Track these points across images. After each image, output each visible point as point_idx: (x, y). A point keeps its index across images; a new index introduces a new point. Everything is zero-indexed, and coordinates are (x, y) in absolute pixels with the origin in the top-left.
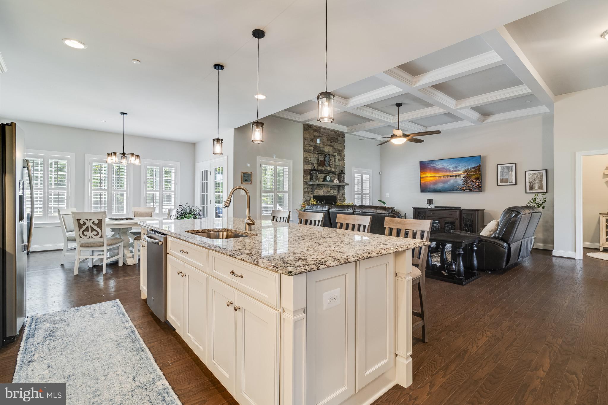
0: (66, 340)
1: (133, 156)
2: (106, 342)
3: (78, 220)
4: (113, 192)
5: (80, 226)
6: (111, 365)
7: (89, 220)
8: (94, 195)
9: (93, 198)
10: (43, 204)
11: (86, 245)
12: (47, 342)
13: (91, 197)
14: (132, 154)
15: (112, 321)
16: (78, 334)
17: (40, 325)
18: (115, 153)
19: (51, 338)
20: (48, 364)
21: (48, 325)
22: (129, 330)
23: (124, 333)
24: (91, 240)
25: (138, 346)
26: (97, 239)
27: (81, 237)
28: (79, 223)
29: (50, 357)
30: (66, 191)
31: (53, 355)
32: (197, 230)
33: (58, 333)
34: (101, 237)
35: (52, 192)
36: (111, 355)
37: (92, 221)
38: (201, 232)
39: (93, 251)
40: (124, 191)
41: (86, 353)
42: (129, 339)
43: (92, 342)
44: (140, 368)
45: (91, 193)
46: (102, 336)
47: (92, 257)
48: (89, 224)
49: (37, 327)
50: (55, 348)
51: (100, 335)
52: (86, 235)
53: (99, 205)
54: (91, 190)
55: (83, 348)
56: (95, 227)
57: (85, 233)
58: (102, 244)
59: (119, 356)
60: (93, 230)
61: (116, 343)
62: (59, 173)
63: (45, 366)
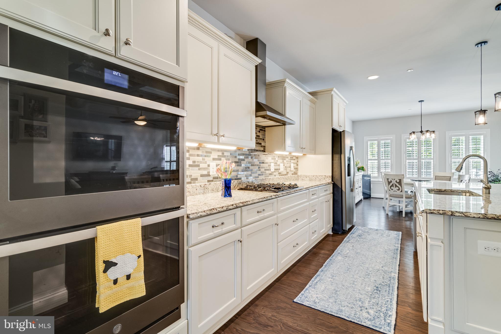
0: (365, 240)
1: (428, 132)
2: (381, 248)
3: (388, 179)
4: (422, 160)
5: (389, 183)
6: (377, 257)
7: (393, 180)
8: (408, 163)
9: (408, 165)
10: (378, 169)
11: (393, 196)
12: (357, 238)
13: (406, 164)
14: (427, 131)
15: (390, 241)
16: (371, 240)
17: (358, 231)
18: (414, 132)
19: (359, 237)
20: (353, 245)
21: (361, 232)
22: (396, 248)
23: (392, 248)
24: (395, 193)
25: (395, 256)
26: (398, 193)
27: (390, 190)
28: (388, 181)
29: (355, 243)
30: (390, 161)
31: (356, 243)
32: (440, 189)
33: (363, 236)
34: (401, 191)
35: (382, 161)
36: (379, 254)
37: (395, 180)
38: (444, 191)
39: (399, 201)
40: (431, 159)
41: (369, 248)
42: (393, 251)
43: (375, 245)
44: (389, 265)
45: (406, 162)
46: (381, 245)
47: (399, 205)
48: (394, 182)
49: (357, 231)
50: (358, 241)
51: (380, 244)
52: (392, 189)
53: (411, 171)
54: (406, 159)
55: (369, 246)
56: (397, 185)
57: (392, 188)
58: (402, 196)
59: (383, 256)
60: (396, 186)
61: (385, 250)
62: (386, 149)
63: (352, 246)
